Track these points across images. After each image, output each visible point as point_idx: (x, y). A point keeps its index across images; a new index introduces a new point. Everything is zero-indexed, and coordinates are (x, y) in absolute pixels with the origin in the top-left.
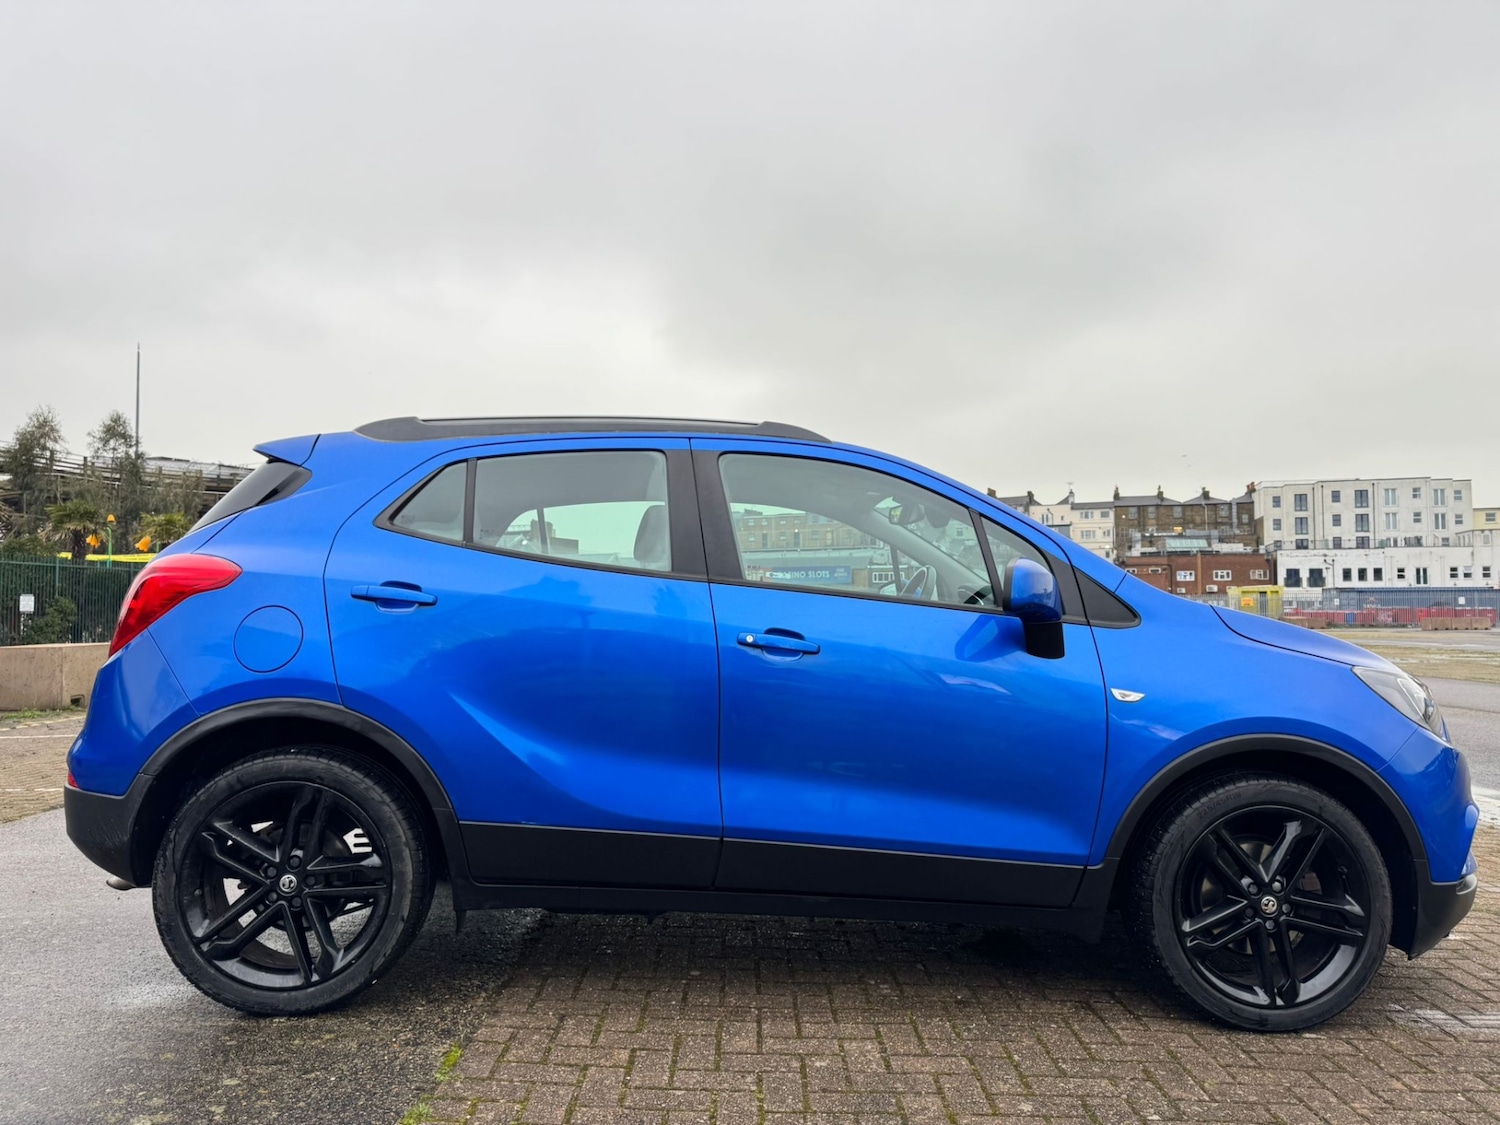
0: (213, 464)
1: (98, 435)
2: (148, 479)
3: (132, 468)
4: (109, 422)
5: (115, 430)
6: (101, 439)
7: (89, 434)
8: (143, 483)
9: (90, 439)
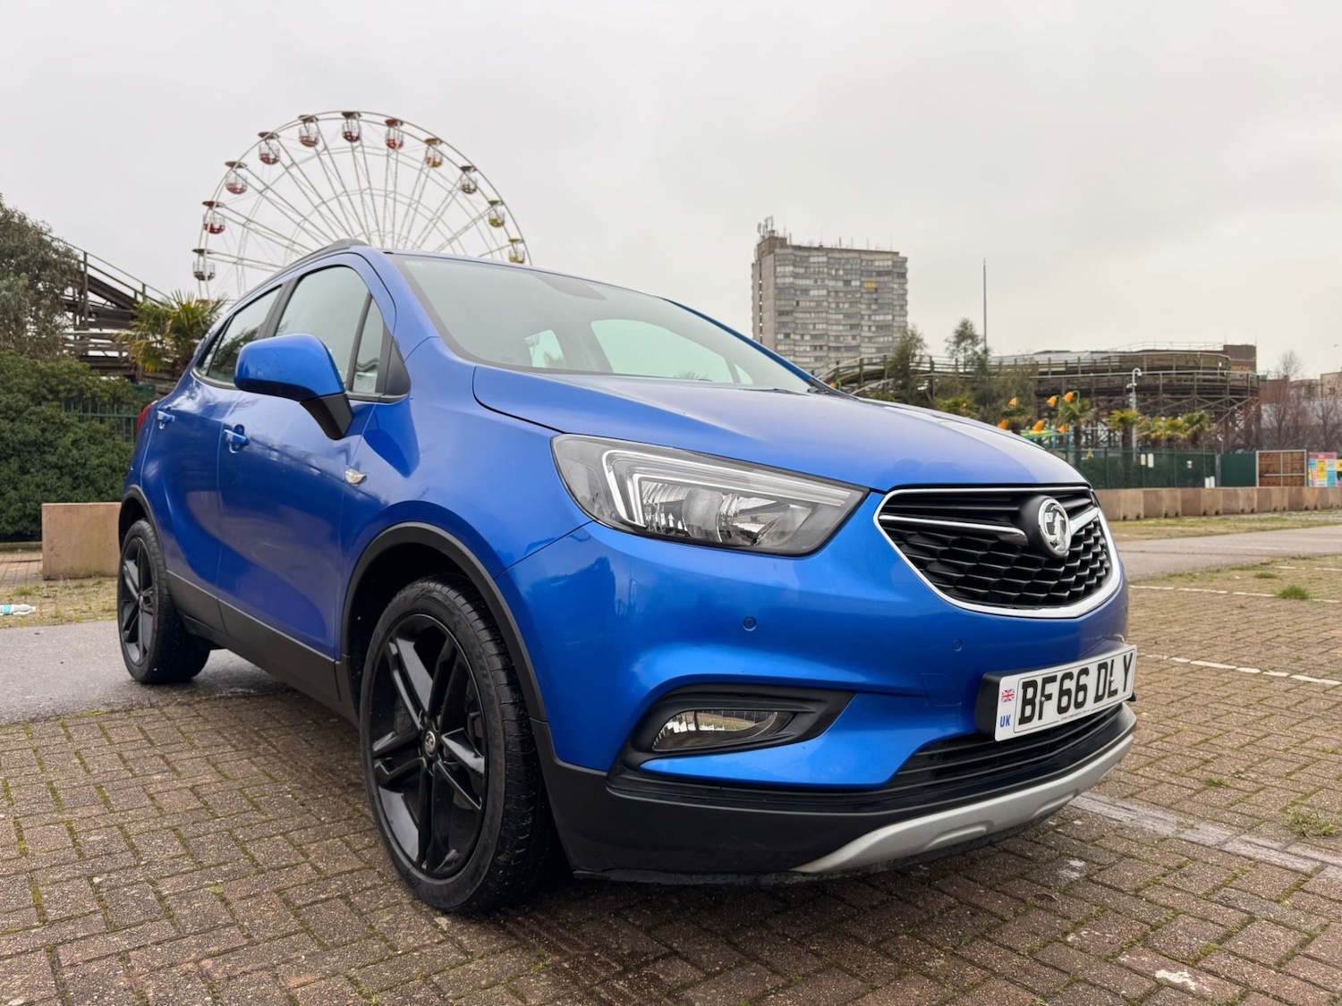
0: (1086, 352)
1: (953, 339)
2: (993, 370)
3: (981, 363)
4: (959, 328)
5: (964, 335)
6: (955, 343)
7: (946, 340)
8: (989, 374)
9: (947, 344)
